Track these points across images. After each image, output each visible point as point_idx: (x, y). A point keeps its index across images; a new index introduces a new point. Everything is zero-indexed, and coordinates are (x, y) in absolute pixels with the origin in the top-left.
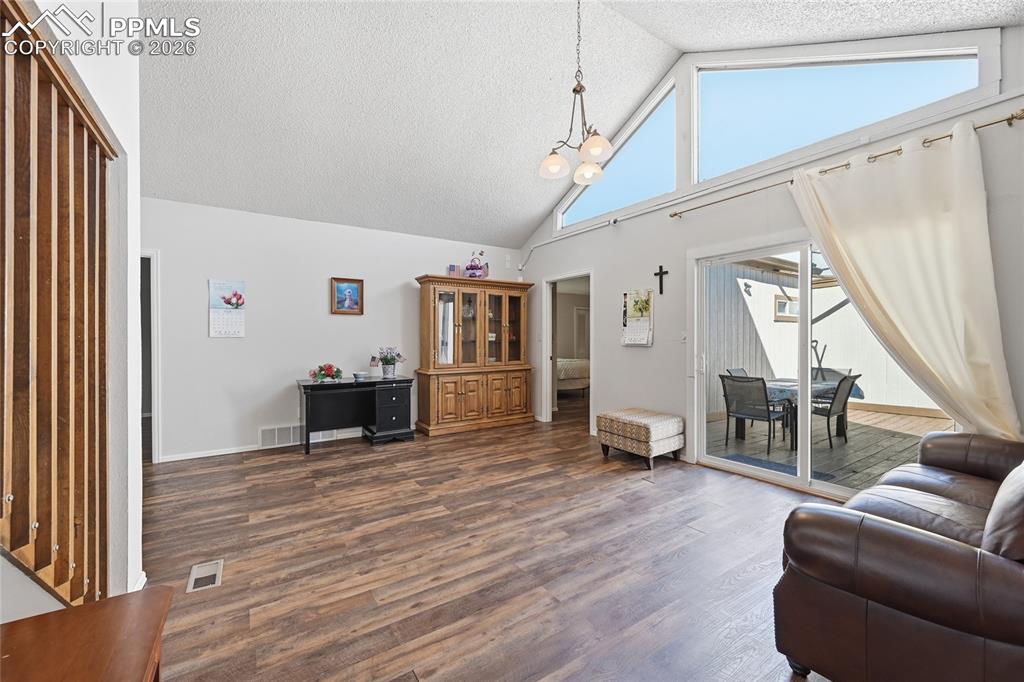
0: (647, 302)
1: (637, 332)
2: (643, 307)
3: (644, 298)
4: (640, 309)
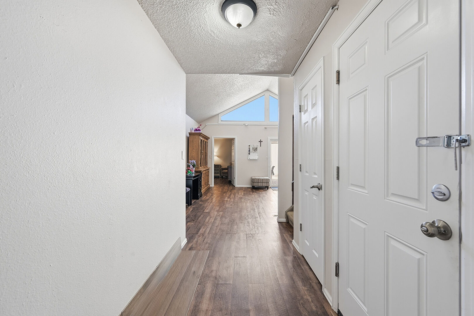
0: (257, 148)
1: (254, 156)
2: (255, 149)
3: (255, 147)
4: (254, 150)
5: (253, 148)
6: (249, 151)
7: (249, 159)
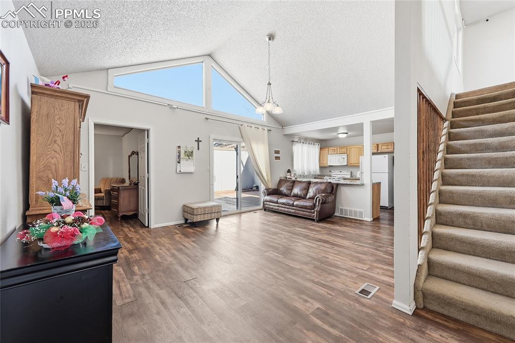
0: (192, 152)
1: (187, 166)
2: (190, 155)
3: (190, 150)
4: (188, 156)
5: (186, 152)
6: (179, 156)
7: (178, 172)
